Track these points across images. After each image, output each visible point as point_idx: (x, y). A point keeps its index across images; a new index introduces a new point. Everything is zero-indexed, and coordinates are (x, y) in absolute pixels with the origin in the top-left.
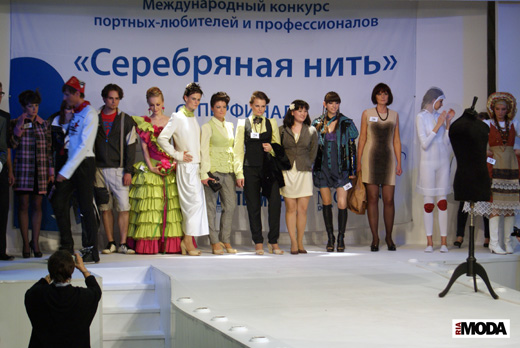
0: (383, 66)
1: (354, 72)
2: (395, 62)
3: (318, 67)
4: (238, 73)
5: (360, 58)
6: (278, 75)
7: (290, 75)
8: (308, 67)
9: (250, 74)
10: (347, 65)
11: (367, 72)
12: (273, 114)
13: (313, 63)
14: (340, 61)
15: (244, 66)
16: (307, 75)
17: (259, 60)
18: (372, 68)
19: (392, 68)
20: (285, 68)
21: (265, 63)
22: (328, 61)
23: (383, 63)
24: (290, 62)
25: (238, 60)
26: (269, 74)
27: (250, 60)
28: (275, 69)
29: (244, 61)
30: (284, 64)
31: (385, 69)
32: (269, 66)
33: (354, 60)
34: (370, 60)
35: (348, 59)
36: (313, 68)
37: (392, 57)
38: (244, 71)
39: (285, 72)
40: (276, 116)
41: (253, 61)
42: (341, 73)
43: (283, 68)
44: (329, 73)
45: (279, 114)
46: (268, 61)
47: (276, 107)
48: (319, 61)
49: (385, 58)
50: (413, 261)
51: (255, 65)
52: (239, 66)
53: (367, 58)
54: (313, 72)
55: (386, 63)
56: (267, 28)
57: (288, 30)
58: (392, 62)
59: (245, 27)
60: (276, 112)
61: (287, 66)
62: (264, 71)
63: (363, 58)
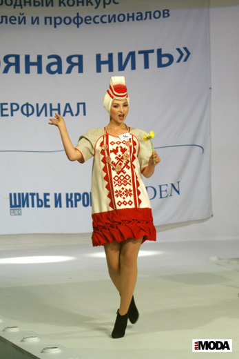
0: (176, 59)
1: (147, 66)
2: (189, 54)
3: (110, 62)
4: (27, 71)
5: (152, 51)
6: (69, 71)
7: (81, 71)
8: (99, 63)
9: (40, 71)
10: (140, 59)
11: (160, 65)
12: (65, 112)
13: (104, 58)
14: (132, 54)
15: (33, 64)
16: (99, 70)
17: (49, 57)
18: (165, 60)
19: (185, 60)
20: (75, 64)
21: (55, 60)
22: (120, 55)
23: (176, 56)
24: (80, 57)
25: (27, 57)
26: (59, 71)
27: (40, 57)
28: (65, 65)
29: (33, 59)
30: (75, 60)
31: (179, 61)
32: (59, 63)
33: (146, 53)
34: (163, 52)
35: (140, 52)
36: (105, 62)
37: (185, 49)
38: (34, 69)
39: (76, 68)
40: (68, 114)
41: (43, 58)
42: (133, 67)
43: (73, 65)
44: (122, 68)
45: (71, 111)
46: (58, 58)
47: (68, 105)
48: (110, 56)
49: (179, 50)
50: (214, 258)
51: (45, 62)
52: (28, 64)
53: (159, 51)
54: (105, 67)
55: (179, 55)
56: (55, 23)
57: (78, 24)
58: (185, 54)
59: (33, 23)
60: (68, 109)
61: (77, 63)
62: (54, 68)
63: (156, 51)
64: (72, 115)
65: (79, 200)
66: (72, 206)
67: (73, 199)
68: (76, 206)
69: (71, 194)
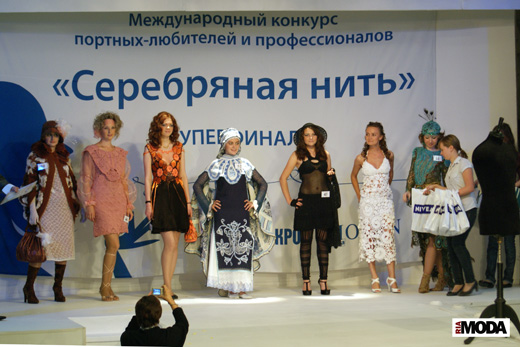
0: (398, 85)
1: (366, 92)
2: (413, 80)
3: (326, 87)
4: (237, 95)
5: (373, 77)
6: (282, 96)
7: (295, 96)
8: (315, 88)
9: (250, 96)
10: (359, 85)
11: (381, 91)
12: (277, 140)
13: (321, 82)
14: (351, 79)
15: (243, 88)
16: (314, 96)
17: (261, 81)
18: (387, 87)
19: (409, 87)
20: (289, 89)
21: (266, 84)
22: (338, 80)
23: (399, 82)
24: (294, 82)
25: (237, 80)
26: (271, 96)
27: (250, 81)
28: (278, 90)
29: (243, 82)
30: (289, 84)
31: (401, 88)
32: (271, 87)
33: (366, 79)
34: (384, 78)
35: (359, 78)
36: (321, 88)
37: (409, 74)
38: (243, 93)
39: (289, 94)
40: (280, 143)
41: (254, 82)
42: (352, 94)
43: (287, 89)
44: (339, 94)
45: (283, 140)
46: (270, 81)
47: (280, 133)
48: (327, 80)
49: (402, 75)
50: (436, 303)
51: (256, 86)
52: (237, 87)
53: (381, 76)
54: (321, 93)
55: (403, 81)
56: (268, 44)
57: (292, 46)
58: (409, 80)
59: (243, 43)
60: (280, 138)
61: (291, 87)
62: (266, 93)
63: (377, 77)
64: (284, 144)
65: (290, 237)
66: (282, 243)
67: (283, 236)
68: (286, 243)
69: (281, 230)
